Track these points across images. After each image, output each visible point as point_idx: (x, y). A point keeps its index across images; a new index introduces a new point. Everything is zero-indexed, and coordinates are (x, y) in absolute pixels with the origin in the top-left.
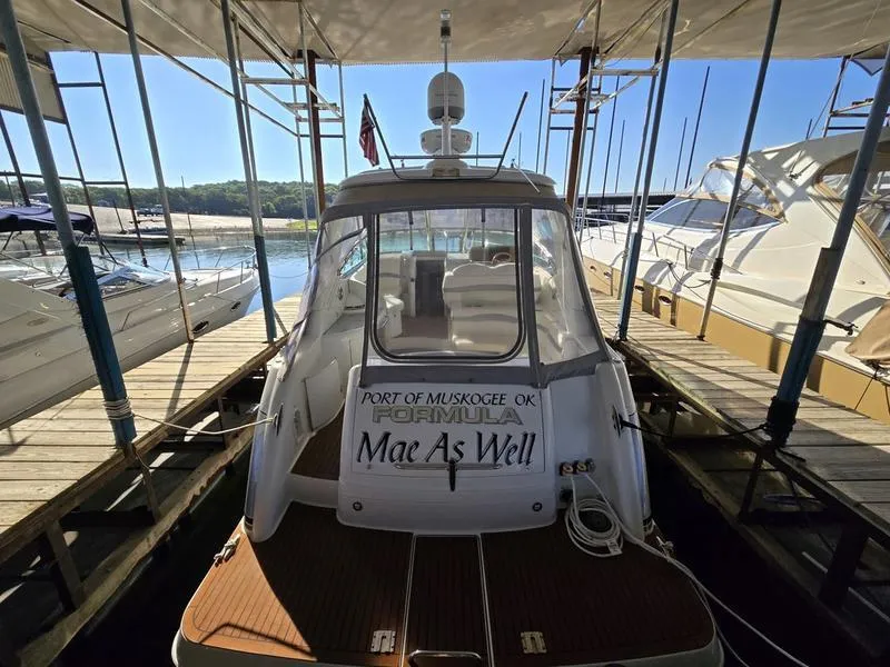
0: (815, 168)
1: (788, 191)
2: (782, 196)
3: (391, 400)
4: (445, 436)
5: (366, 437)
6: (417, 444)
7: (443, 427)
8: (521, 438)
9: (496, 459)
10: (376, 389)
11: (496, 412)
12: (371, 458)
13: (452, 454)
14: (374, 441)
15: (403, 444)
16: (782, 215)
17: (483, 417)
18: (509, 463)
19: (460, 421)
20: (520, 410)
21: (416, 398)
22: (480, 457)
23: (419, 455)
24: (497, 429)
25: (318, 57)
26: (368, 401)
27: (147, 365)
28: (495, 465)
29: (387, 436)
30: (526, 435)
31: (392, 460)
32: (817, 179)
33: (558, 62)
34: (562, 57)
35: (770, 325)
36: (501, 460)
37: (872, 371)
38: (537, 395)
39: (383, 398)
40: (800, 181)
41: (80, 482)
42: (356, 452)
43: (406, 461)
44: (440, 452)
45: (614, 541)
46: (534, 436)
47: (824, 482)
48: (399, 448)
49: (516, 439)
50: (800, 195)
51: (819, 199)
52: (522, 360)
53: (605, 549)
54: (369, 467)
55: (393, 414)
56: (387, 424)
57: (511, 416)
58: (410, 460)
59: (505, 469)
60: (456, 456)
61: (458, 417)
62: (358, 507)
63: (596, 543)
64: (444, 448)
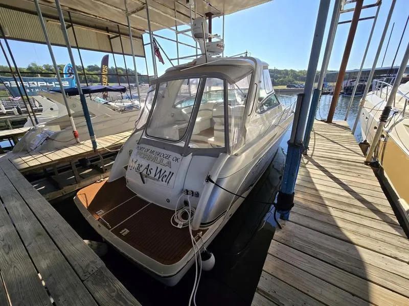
4: (149, 165)
5: (133, 160)
6: (142, 166)
7: (149, 162)
8: (169, 173)
9: (159, 178)
10: (140, 145)
11: (165, 161)
12: (132, 167)
13: (149, 172)
17: (161, 162)
18: (162, 181)
19: (154, 162)
20: (173, 163)
21: (148, 151)
22: (155, 176)
23: (141, 169)
24: (164, 169)
25: (213, 15)
27: (126, 132)
28: (158, 180)
29: (137, 161)
30: (170, 173)
31: (135, 169)
36: (161, 179)
38: (181, 158)
39: (141, 149)
41: (81, 154)
44: (146, 170)
45: (182, 223)
46: (173, 173)
48: (138, 165)
49: (167, 174)
52: (182, 144)
53: (177, 224)
55: (141, 154)
56: (138, 157)
57: (169, 164)
59: (160, 183)
60: (149, 173)
61: (154, 160)
62: (128, 181)
64: (148, 169)
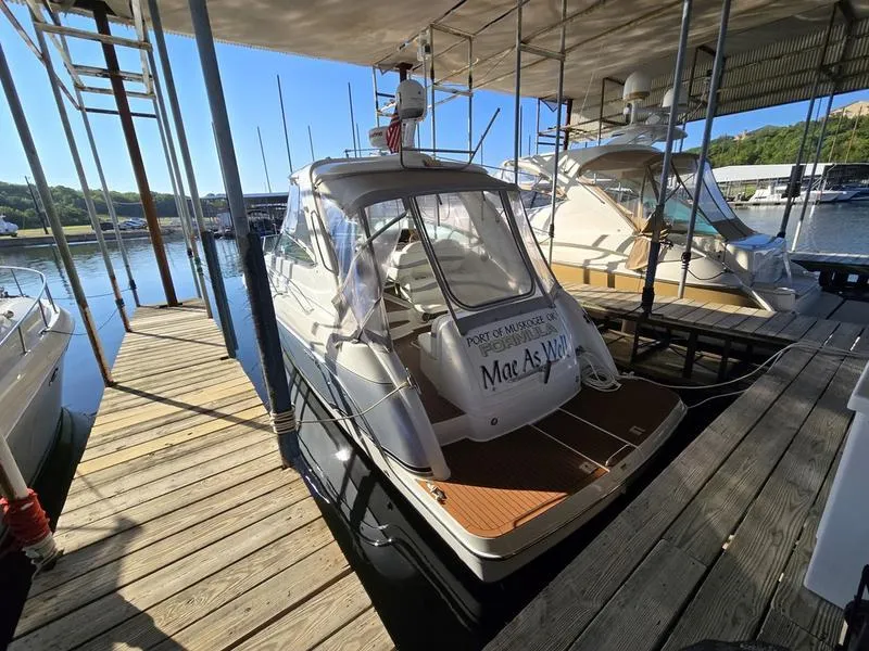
0: (577, 166)
1: (566, 181)
2: (563, 184)
3: (486, 338)
4: (527, 351)
5: (484, 369)
6: (515, 362)
7: (524, 346)
9: (555, 357)
10: (472, 333)
11: (543, 327)
12: (493, 382)
13: (536, 362)
14: (490, 370)
15: (508, 365)
16: (565, 196)
17: (539, 334)
18: (561, 356)
19: (530, 339)
20: (553, 323)
21: (500, 332)
22: (548, 358)
23: (519, 369)
24: (549, 338)
26: (472, 344)
28: (557, 361)
29: (496, 363)
30: (561, 338)
31: (506, 379)
32: (580, 173)
33: (377, 71)
34: (383, 67)
35: (581, 262)
36: (558, 357)
37: (639, 275)
38: (554, 313)
39: (481, 339)
40: (571, 174)
42: (482, 384)
43: (514, 376)
44: (529, 362)
45: (615, 381)
47: (676, 320)
48: (507, 368)
49: (559, 341)
50: (573, 183)
51: (583, 184)
52: (538, 293)
53: (614, 387)
54: (494, 389)
55: (492, 347)
56: (493, 356)
57: (550, 328)
58: (516, 374)
60: (538, 362)
61: (527, 337)
62: (494, 421)
63: (609, 385)
64: (531, 359)
